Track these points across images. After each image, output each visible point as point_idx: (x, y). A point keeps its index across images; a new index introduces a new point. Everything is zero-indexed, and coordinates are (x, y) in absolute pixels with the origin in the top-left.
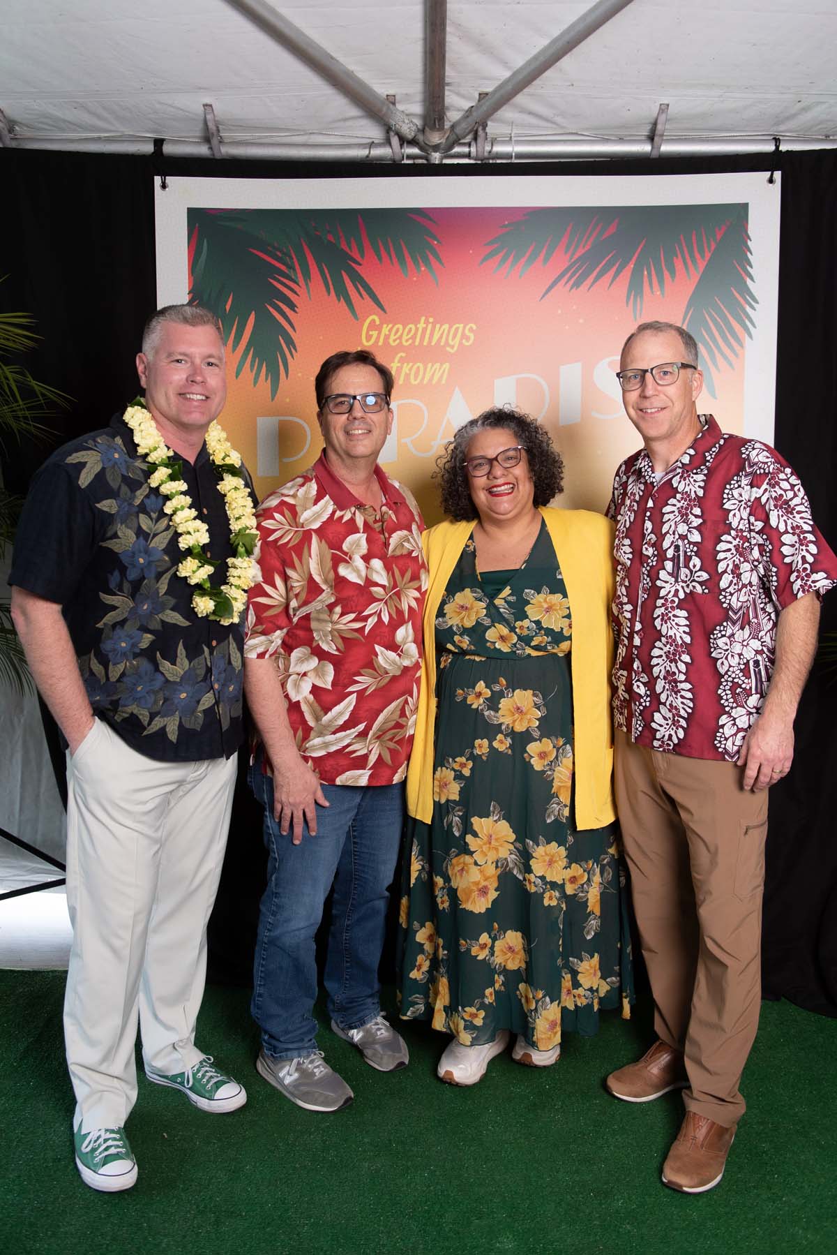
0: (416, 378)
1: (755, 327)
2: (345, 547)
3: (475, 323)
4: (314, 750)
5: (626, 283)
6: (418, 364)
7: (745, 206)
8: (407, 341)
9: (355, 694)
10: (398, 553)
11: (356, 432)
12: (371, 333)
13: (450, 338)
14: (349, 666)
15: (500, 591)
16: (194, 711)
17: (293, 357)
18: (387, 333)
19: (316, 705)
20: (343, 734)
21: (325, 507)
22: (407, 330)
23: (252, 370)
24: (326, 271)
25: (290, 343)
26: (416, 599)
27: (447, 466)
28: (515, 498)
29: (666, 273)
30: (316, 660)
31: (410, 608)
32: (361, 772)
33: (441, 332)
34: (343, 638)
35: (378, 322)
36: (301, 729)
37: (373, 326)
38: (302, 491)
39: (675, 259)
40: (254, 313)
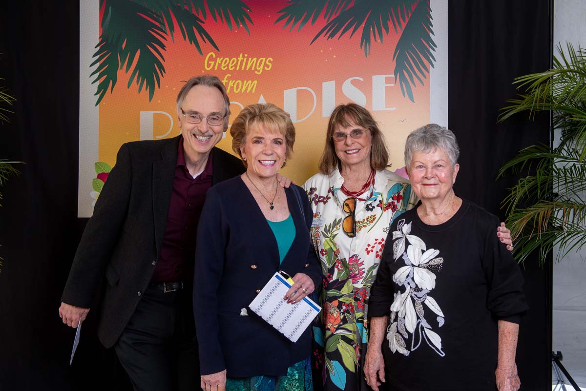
0: (237, 89)
1: (435, 61)
3: (272, 57)
5: (361, 35)
6: (238, 81)
8: (232, 67)
12: (210, 62)
13: (258, 65)
17: (163, 76)
18: (220, 62)
22: (232, 60)
23: (137, 84)
24: (183, 26)
25: (161, 67)
29: (383, 30)
33: (252, 61)
35: (214, 56)
37: (211, 58)
39: (388, 21)
40: (139, 50)
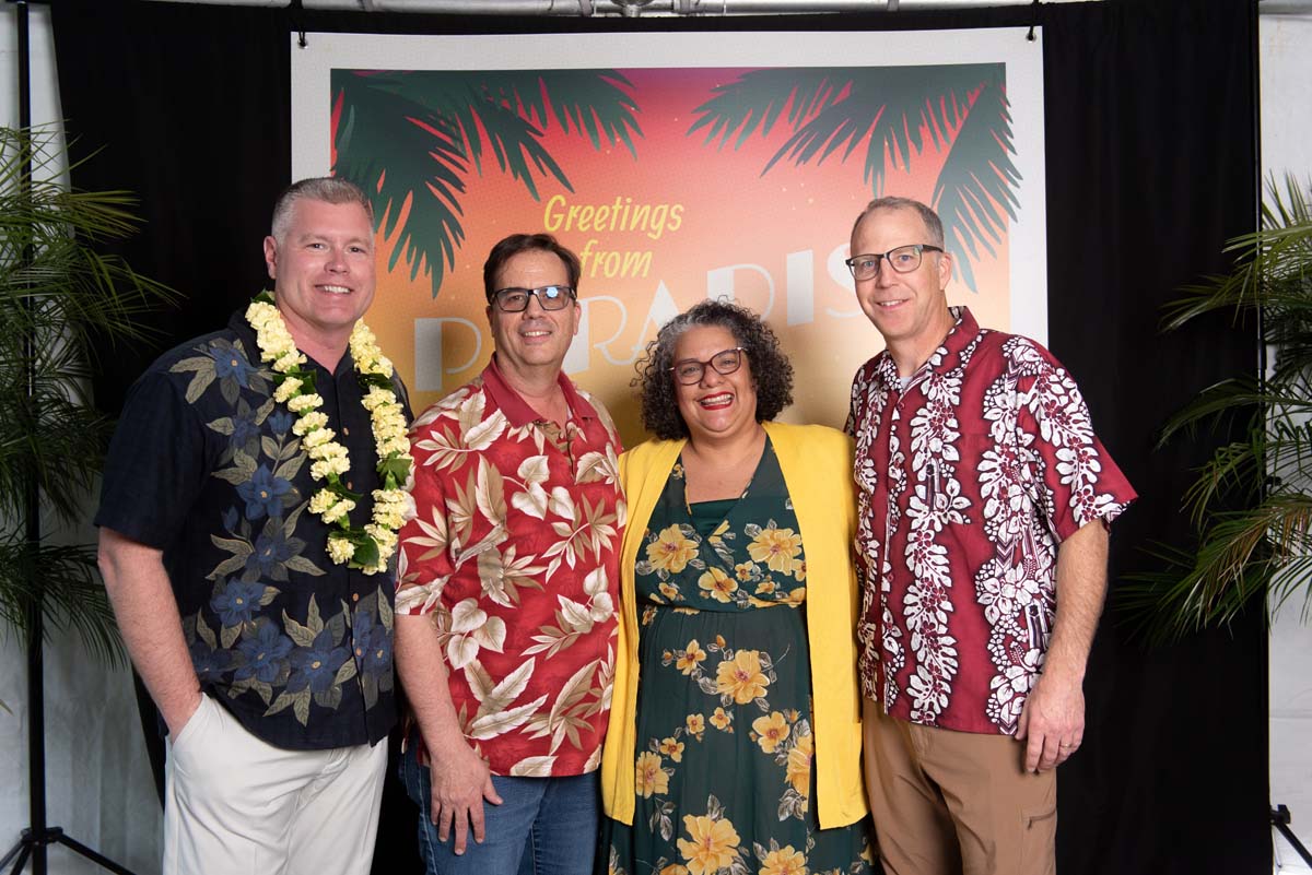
0: (611, 268)
1: (1018, 206)
2: (520, 473)
3: (682, 204)
4: (482, 732)
5: (864, 156)
6: (613, 254)
7: (1002, 66)
9: (534, 658)
10: (588, 480)
11: (534, 334)
12: (555, 216)
13: (653, 221)
14: (527, 621)
15: (716, 526)
16: (330, 684)
17: (459, 245)
18: (575, 216)
19: (484, 672)
20: (519, 709)
21: (495, 425)
22: (600, 211)
23: (408, 262)
24: (500, 143)
25: (456, 228)
26: (610, 537)
27: (648, 371)
28: (733, 411)
29: (910, 144)
30: (484, 615)
31: (603, 548)
32: (542, 758)
33: (641, 213)
34: (519, 588)
35: (564, 203)
36: (465, 703)
37: (557, 208)
38: (466, 405)
39: (921, 128)
40: (411, 192)
